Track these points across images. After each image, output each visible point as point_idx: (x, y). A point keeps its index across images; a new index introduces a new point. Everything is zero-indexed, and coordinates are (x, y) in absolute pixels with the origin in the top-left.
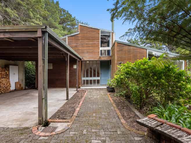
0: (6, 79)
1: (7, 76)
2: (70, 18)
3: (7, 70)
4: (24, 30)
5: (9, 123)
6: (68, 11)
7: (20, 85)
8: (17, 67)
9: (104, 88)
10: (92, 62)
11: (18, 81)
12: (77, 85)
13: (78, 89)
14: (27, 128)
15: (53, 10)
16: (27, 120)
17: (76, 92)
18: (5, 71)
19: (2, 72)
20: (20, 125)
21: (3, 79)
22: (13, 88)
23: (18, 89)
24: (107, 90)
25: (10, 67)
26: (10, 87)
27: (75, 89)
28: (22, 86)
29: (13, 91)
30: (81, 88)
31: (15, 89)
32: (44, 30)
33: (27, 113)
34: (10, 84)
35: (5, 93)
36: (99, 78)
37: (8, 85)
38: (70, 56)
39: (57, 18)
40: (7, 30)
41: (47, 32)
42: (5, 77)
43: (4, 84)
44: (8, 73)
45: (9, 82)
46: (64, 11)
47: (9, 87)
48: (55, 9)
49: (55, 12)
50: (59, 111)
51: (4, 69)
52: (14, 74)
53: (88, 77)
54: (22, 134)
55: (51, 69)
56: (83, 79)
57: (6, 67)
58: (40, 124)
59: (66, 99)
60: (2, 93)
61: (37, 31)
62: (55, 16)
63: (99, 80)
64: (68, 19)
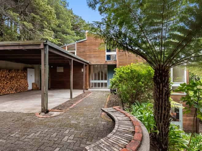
0: (24, 80)
1: (26, 77)
2: (83, 23)
3: (25, 72)
4: (32, 44)
5: (22, 110)
6: (81, 17)
7: (36, 85)
8: (34, 70)
9: (108, 91)
10: (100, 66)
11: (34, 82)
12: (84, 87)
13: (85, 91)
14: (33, 113)
15: (65, 18)
16: (35, 109)
17: (83, 93)
18: (24, 73)
19: (21, 73)
20: (29, 112)
21: (22, 80)
22: (30, 87)
23: (34, 89)
24: (110, 92)
25: (28, 69)
26: (28, 86)
27: (82, 91)
28: (38, 86)
29: (30, 91)
30: (89, 90)
31: (31, 88)
32: (45, 43)
33: (35, 106)
34: (28, 84)
35: (24, 92)
36: (106, 81)
37: (26, 85)
38: (74, 61)
39: (69, 25)
40: (21, 44)
41: (47, 45)
42: (24, 78)
43: (23, 84)
44: (26, 75)
45: (27, 82)
46: (77, 17)
47: (26, 87)
48: (68, 17)
49: (68, 19)
50: (60, 105)
51: (23, 71)
52: (31, 76)
53: (96, 80)
54: (28, 115)
55: (62, 72)
56: (92, 81)
57: (25, 70)
58: (42, 112)
59: (70, 98)
60: (21, 92)
61: (40, 45)
62: (67, 24)
63: (107, 83)
64: (81, 25)
